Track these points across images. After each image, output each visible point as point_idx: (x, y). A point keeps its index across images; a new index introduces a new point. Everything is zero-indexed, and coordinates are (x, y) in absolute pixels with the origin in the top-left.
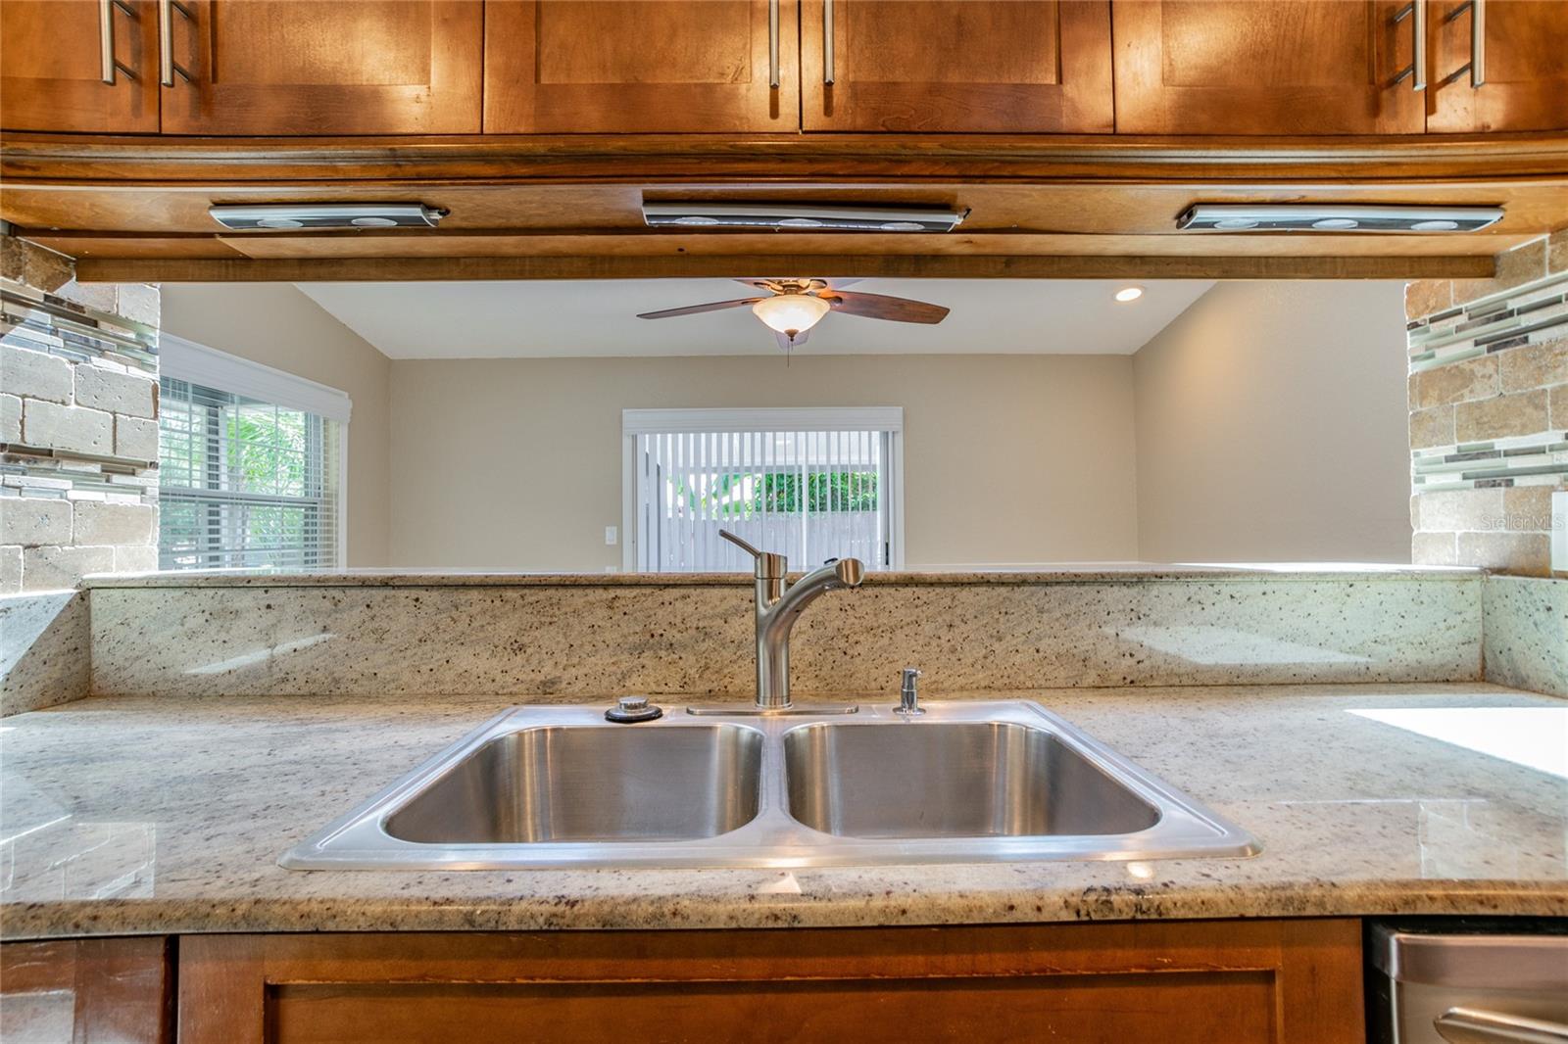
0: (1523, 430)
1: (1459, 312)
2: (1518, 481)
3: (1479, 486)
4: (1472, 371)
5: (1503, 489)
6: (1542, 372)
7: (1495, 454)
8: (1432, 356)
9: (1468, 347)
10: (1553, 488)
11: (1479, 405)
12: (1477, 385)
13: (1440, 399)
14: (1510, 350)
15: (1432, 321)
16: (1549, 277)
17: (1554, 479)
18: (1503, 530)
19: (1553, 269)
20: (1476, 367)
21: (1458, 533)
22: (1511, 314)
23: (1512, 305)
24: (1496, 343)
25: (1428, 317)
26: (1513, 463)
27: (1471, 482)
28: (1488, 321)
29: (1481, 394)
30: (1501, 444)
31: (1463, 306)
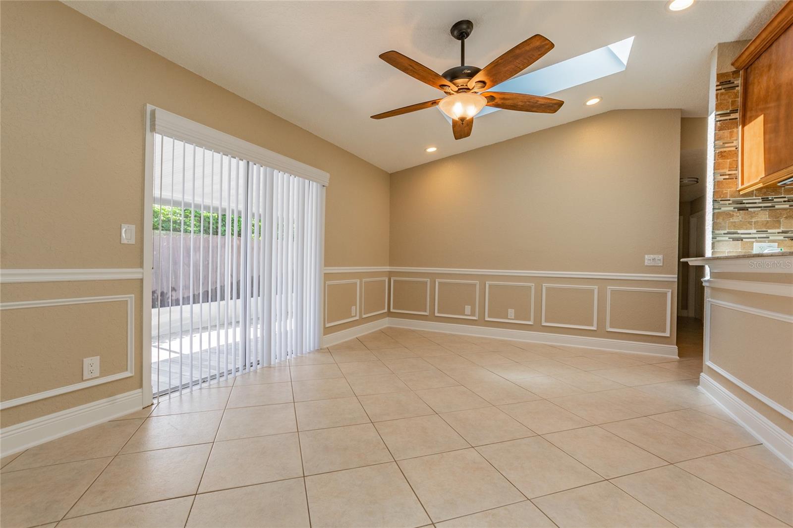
0: (747, 229)
1: (730, 200)
2: (744, 240)
3: (733, 240)
4: (733, 214)
5: (740, 242)
6: (752, 217)
7: (739, 234)
8: (720, 209)
9: (732, 209)
10: (754, 242)
11: (735, 222)
12: (734, 218)
13: (723, 220)
14: (744, 211)
15: (721, 200)
16: (754, 198)
17: (754, 240)
18: (740, 250)
19: (756, 196)
20: (734, 213)
21: (727, 251)
22: (744, 203)
23: (744, 201)
24: (740, 209)
25: (720, 199)
26: (743, 236)
27: (731, 240)
28: (738, 204)
29: (735, 219)
30: (739, 231)
31: (731, 199)
